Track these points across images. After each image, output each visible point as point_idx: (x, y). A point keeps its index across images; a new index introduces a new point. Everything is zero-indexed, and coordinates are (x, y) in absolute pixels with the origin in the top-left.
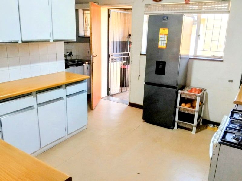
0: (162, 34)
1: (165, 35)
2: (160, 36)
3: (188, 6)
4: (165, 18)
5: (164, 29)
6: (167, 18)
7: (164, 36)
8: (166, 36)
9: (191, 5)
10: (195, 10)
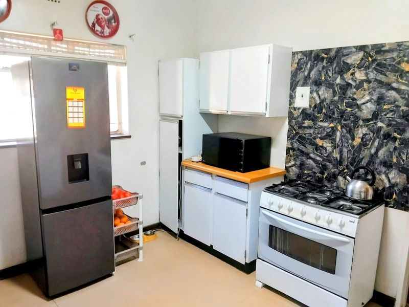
0: (72, 100)
1: (79, 100)
2: (69, 103)
3: (59, 44)
4: (74, 67)
5: (75, 88)
6: (78, 68)
7: (78, 104)
8: (82, 104)
9: (65, 44)
10: (79, 54)
